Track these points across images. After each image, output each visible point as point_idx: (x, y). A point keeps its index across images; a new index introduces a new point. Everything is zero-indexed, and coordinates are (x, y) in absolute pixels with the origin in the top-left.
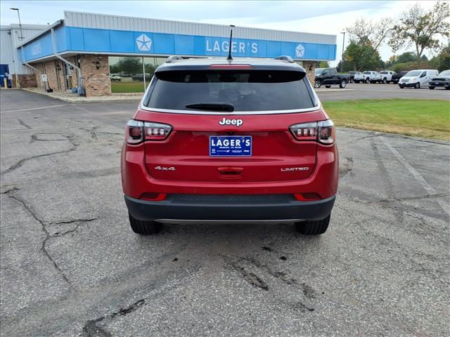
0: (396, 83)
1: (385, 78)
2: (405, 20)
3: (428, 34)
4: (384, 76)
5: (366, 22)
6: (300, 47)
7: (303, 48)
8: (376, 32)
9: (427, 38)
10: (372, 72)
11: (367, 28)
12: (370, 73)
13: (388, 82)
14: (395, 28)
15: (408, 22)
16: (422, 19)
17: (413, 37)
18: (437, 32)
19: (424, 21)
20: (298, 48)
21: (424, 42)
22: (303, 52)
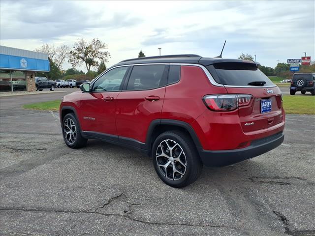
0: (78, 87)
1: (71, 84)
2: (76, 48)
3: (91, 57)
4: (70, 83)
5: (50, 47)
6: (23, 60)
7: (25, 61)
8: (58, 53)
9: (91, 60)
10: (61, 80)
11: (51, 51)
12: (60, 81)
13: (73, 87)
14: (71, 52)
15: (79, 49)
16: (87, 48)
17: (83, 59)
18: (96, 57)
19: (88, 50)
20: (22, 61)
21: (90, 62)
22: (26, 64)
